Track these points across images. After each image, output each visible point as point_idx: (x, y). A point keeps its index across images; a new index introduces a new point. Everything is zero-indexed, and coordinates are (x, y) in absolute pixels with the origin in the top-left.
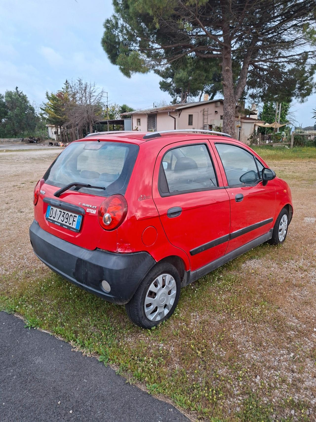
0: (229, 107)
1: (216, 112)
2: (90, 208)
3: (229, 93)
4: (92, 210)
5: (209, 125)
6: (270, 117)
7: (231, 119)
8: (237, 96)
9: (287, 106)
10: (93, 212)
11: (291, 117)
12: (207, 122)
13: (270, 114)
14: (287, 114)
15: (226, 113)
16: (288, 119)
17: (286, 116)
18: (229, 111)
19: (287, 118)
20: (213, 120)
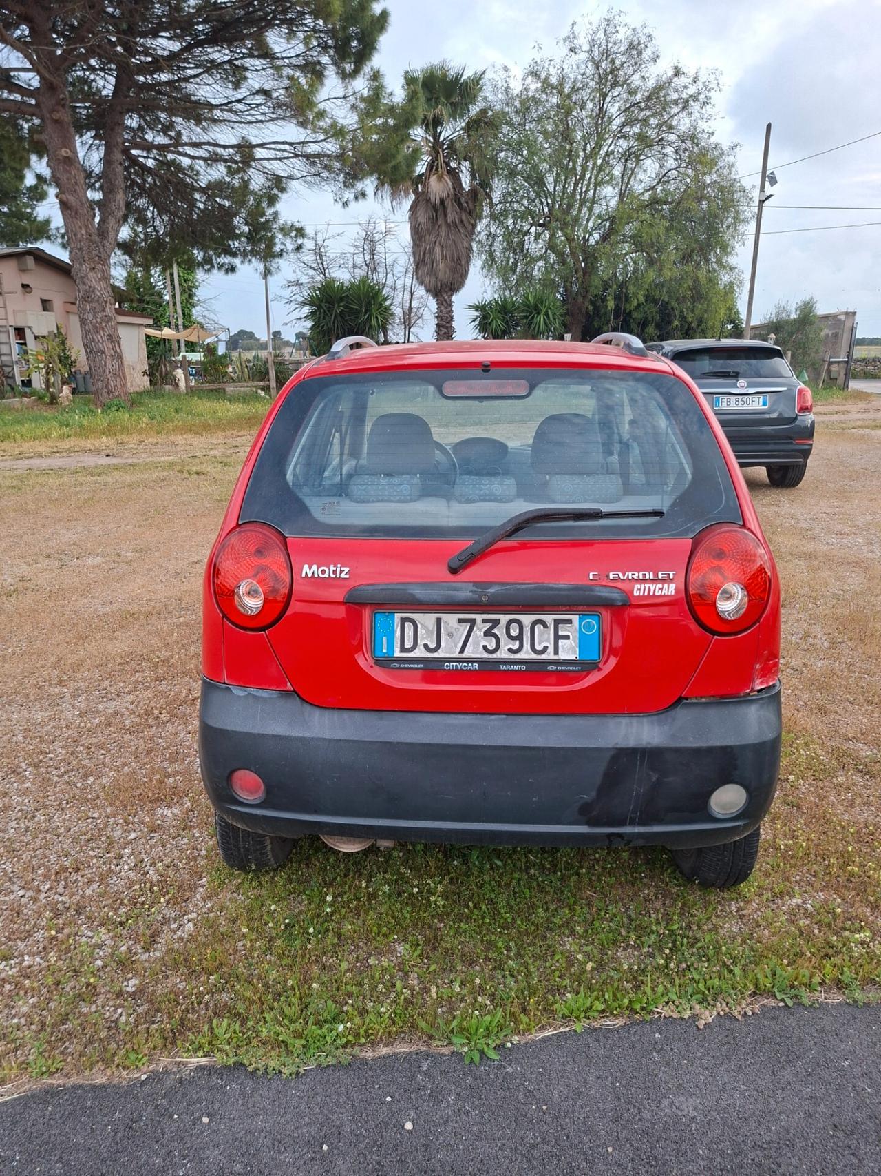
0: (91, 275)
1: (25, 286)
2: (644, 581)
3: (84, 232)
4: (660, 586)
5: (16, 329)
6: (152, 310)
7: (104, 311)
8: (106, 243)
9: (190, 284)
10: (665, 592)
11: (206, 313)
12: (6, 319)
13: (148, 303)
14: (193, 306)
15: (86, 292)
16: (200, 319)
17: (194, 311)
18: (94, 288)
19: (196, 312)
20: (24, 312)
